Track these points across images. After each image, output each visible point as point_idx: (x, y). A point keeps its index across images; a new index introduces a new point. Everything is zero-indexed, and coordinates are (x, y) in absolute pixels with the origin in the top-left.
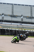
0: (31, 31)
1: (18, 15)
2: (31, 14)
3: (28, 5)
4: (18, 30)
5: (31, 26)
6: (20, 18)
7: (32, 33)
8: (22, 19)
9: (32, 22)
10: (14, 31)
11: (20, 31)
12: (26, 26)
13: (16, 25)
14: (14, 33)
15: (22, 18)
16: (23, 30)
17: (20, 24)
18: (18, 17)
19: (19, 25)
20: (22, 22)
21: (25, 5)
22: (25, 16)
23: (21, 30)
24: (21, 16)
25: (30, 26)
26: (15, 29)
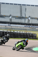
0: (21, 32)
1: (7, 15)
2: (20, 14)
3: (17, 4)
4: (6, 31)
6: (8, 18)
7: (22, 34)
9: (22, 22)
10: (2, 33)
11: (8, 32)
12: (15, 27)
13: (4, 26)
14: (2, 35)
15: (11, 18)
16: (12, 31)
17: (8, 24)
18: (6, 18)
19: (7, 26)
20: (10, 23)
21: (14, 4)
22: (14, 16)
23: (10, 31)
24: (10, 16)
25: (20, 27)
26: (2, 31)
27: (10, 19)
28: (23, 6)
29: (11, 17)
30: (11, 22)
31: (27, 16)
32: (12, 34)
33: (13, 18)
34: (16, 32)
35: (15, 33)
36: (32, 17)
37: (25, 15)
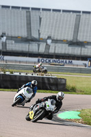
5: (29, 62)
8: (4, 44)
12: (16, 61)
15: (4, 41)
16: (7, 73)
20: (3, 52)
23: (3, 73)
25: (26, 62)
27: (3, 43)
28: (34, 11)
29: (5, 38)
30: (5, 50)
31: (43, 36)
32: (8, 79)
33: (10, 41)
34: (18, 74)
35: (16, 76)
36: (55, 39)
37: (39, 34)
